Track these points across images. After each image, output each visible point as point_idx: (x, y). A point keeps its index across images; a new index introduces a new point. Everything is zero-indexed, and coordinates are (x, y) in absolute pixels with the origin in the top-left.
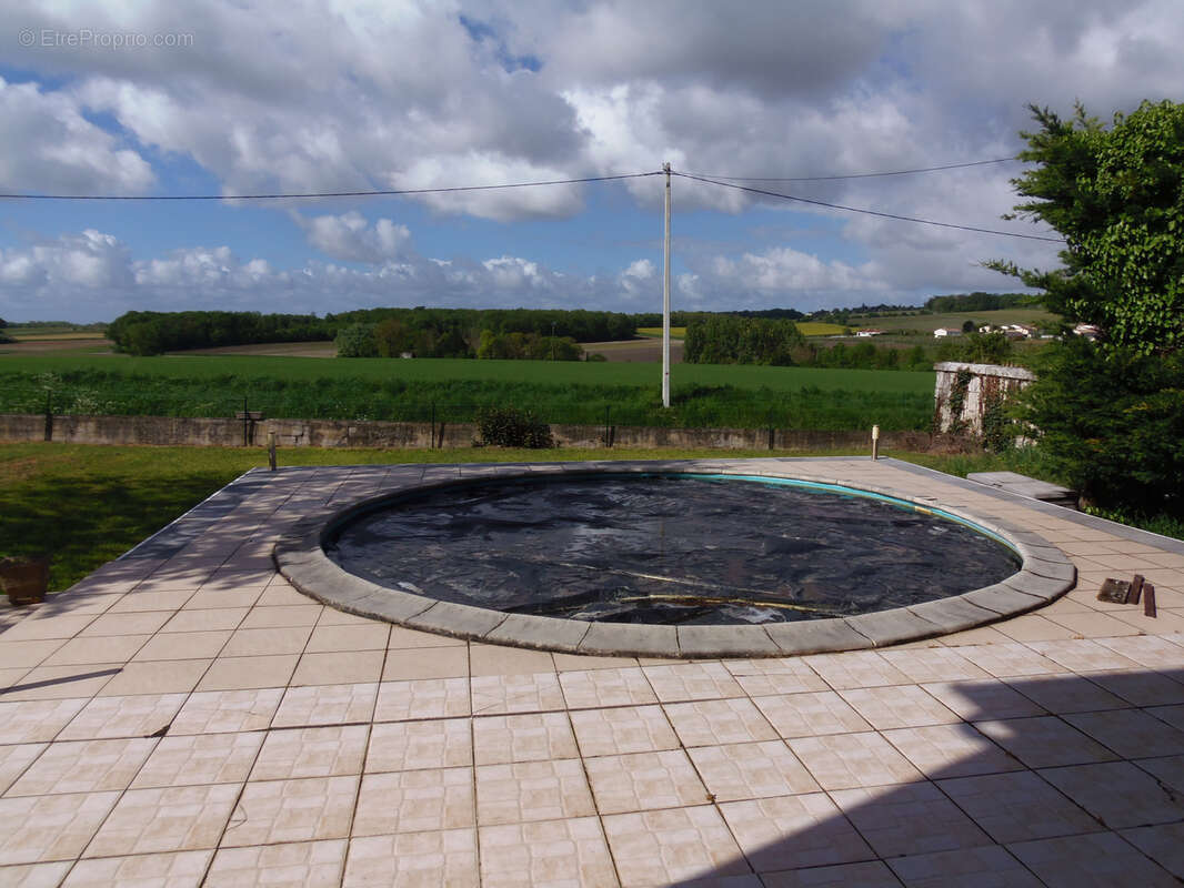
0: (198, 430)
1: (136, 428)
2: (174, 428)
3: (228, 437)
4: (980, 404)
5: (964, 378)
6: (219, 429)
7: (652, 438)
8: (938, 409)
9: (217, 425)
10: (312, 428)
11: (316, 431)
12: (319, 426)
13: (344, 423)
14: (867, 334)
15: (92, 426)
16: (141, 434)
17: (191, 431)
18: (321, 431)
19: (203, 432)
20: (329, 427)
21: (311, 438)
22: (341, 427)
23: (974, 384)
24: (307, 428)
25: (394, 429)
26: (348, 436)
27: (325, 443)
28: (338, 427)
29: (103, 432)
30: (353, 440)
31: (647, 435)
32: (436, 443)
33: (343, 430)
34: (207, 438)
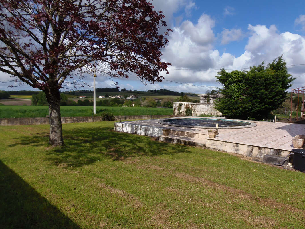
0: (37, 121)
1: (19, 121)
2: (30, 120)
3: (45, 122)
4: (185, 109)
5: (181, 105)
6: (42, 120)
7: (132, 118)
8: (174, 111)
9: (42, 119)
10: (65, 119)
11: (66, 119)
12: (67, 118)
13: (73, 117)
14: (82, 98)
15: (6, 121)
16: (21, 122)
17: (35, 121)
18: (68, 119)
19: (38, 121)
20: (69, 118)
21: (65, 121)
22: (72, 118)
23: (183, 106)
24: (64, 119)
25: (83, 118)
26: (73, 120)
27: (68, 122)
28: (71, 118)
29: (10, 122)
30: (74, 121)
31: (131, 117)
32: (93, 121)
33: (72, 119)
34: (39, 122)
